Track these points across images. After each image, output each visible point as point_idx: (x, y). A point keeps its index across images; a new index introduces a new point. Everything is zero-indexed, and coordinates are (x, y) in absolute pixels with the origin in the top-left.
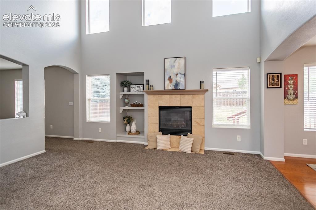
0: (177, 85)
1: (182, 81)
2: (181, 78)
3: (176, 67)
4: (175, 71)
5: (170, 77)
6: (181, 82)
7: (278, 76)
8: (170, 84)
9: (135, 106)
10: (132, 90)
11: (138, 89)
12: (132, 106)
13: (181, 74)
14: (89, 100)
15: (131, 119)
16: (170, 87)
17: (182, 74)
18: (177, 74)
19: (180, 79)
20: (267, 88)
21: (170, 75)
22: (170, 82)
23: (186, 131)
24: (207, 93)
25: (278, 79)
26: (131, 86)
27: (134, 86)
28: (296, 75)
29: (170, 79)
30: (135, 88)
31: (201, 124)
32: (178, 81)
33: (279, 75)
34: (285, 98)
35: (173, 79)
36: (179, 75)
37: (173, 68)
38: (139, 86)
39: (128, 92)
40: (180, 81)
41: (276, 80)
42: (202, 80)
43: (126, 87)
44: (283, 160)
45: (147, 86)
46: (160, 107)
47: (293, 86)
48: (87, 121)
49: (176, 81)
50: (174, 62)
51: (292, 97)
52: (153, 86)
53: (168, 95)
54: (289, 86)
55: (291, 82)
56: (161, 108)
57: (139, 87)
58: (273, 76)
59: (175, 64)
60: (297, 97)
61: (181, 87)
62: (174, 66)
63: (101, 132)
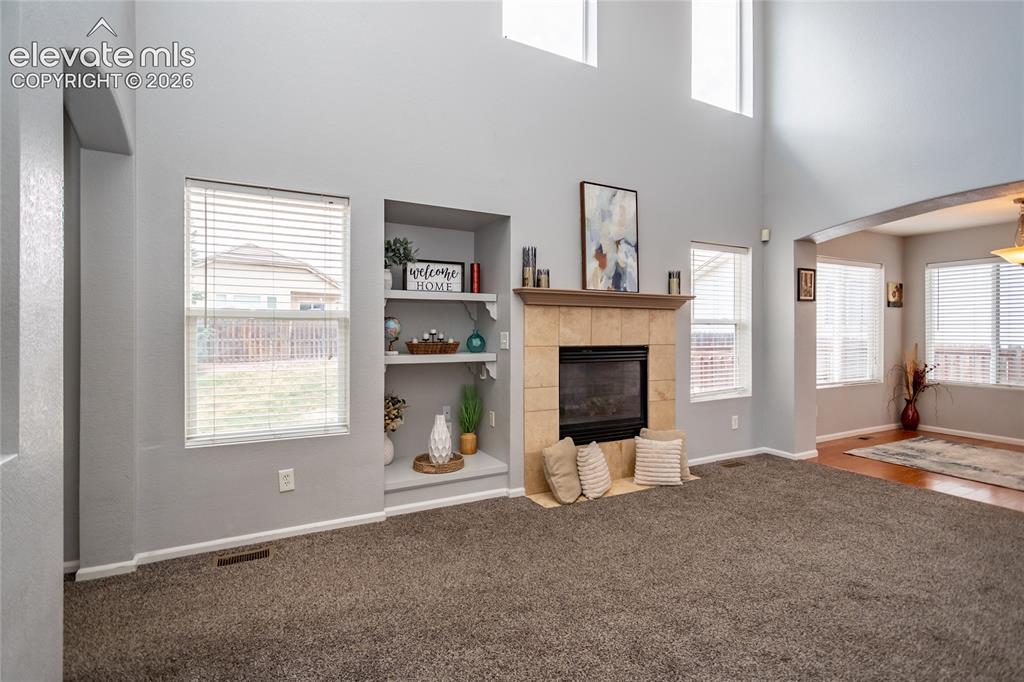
0: (618, 277)
1: (631, 266)
3: (616, 217)
4: (613, 230)
5: (600, 248)
6: (629, 270)
7: (811, 276)
8: (599, 271)
9: (426, 352)
10: (411, 282)
11: (440, 279)
12: (412, 349)
13: (627, 242)
16: (600, 282)
17: (629, 244)
18: (618, 243)
19: (625, 257)
21: (601, 242)
22: (600, 266)
25: (811, 283)
26: (410, 266)
27: (423, 266)
29: (600, 254)
30: (428, 274)
31: (667, 395)
32: (622, 265)
35: (608, 257)
36: (623, 247)
37: (607, 222)
38: (445, 266)
39: (393, 288)
40: (626, 263)
42: (675, 269)
45: (529, 270)
46: (563, 350)
48: (188, 445)
49: (617, 264)
50: (610, 201)
53: (589, 310)
56: (568, 355)
57: (446, 274)
58: (805, 274)
59: (612, 208)
61: (629, 286)
63: (292, 486)
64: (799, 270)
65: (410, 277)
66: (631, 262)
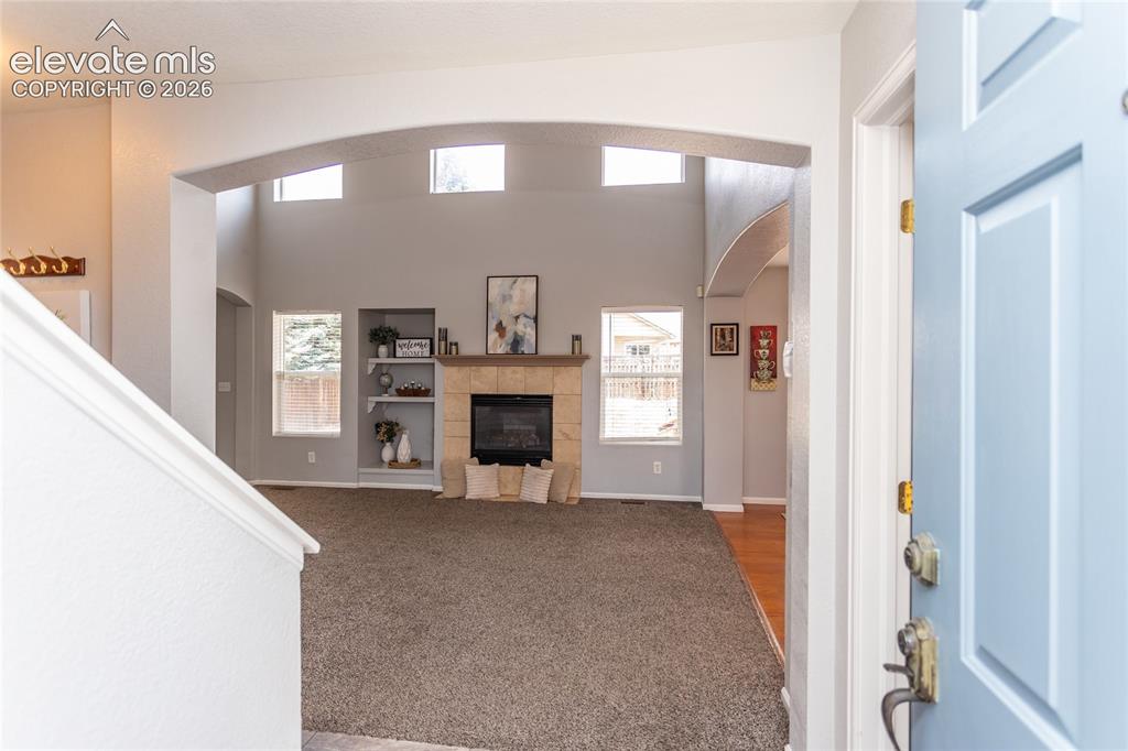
0: (517, 342)
2: (526, 327)
3: (515, 299)
4: (514, 308)
5: (501, 323)
6: (527, 337)
7: (732, 329)
8: (499, 340)
9: (409, 395)
10: (399, 353)
11: (417, 349)
12: (400, 393)
13: (526, 316)
14: (281, 376)
15: (396, 429)
16: (500, 347)
17: (529, 317)
18: (517, 318)
19: (526, 329)
20: (712, 355)
21: (500, 319)
22: (500, 335)
23: (537, 454)
24: (587, 365)
25: (732, 337)
26: (398, 342)
27: (407, 341)
28: (774, 329)
29: (500, 328)
30: (409, 346)
31: (573, 436)
32: (520, 334)
33: (735, 327)
34: (752, 377)
35: (508, 329)
36: (522, 320)
37: (507, 303)
38: (420, 341)
39: (388, 357)
40: (525, 333)
41: (728, 339)
42: (576, 333)
43: (383, 344)
44: (740, 509)
45: (443, 343)
46: (473, 396)
47: (767, 351)
48: (274, 434)
49: (516, 333)
50: (511, 288)
51: (766, 374)
52: (456, 344)
53: (496, 368)
54: (761, 351)
55: (764, 342)
56: (477, 400)
57: (421, 346)
58: (722, 329)
59: (512, 292)
60: (774, 376)
61: (527, 348)
62: (511, 296)
63: (314, 461)
64: (712, 325)
65: (398, 349)
66: (530, 333)
